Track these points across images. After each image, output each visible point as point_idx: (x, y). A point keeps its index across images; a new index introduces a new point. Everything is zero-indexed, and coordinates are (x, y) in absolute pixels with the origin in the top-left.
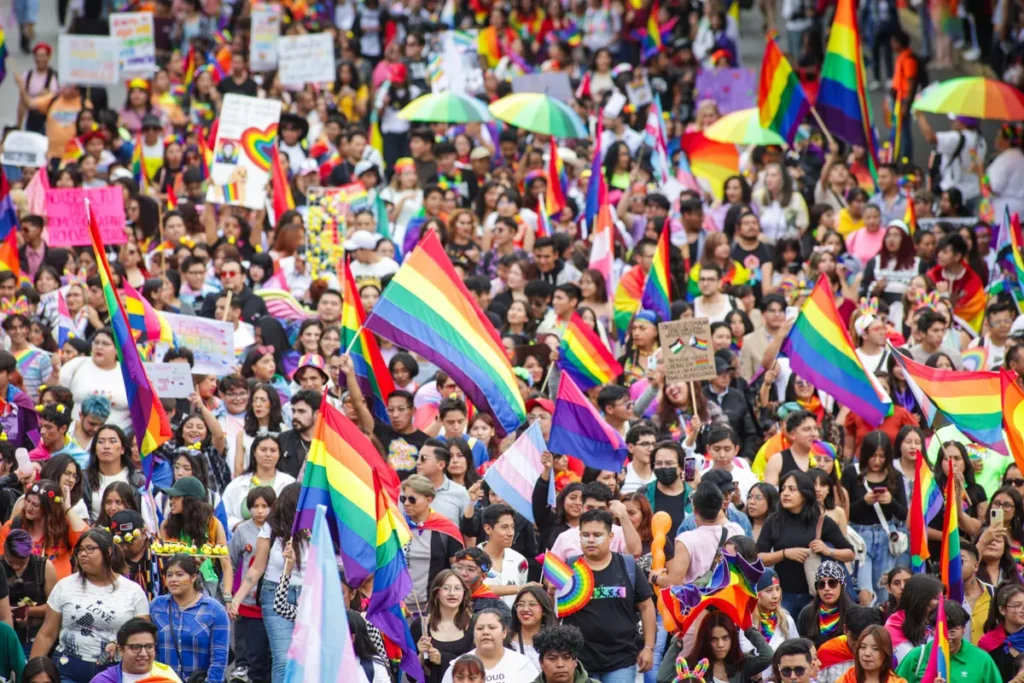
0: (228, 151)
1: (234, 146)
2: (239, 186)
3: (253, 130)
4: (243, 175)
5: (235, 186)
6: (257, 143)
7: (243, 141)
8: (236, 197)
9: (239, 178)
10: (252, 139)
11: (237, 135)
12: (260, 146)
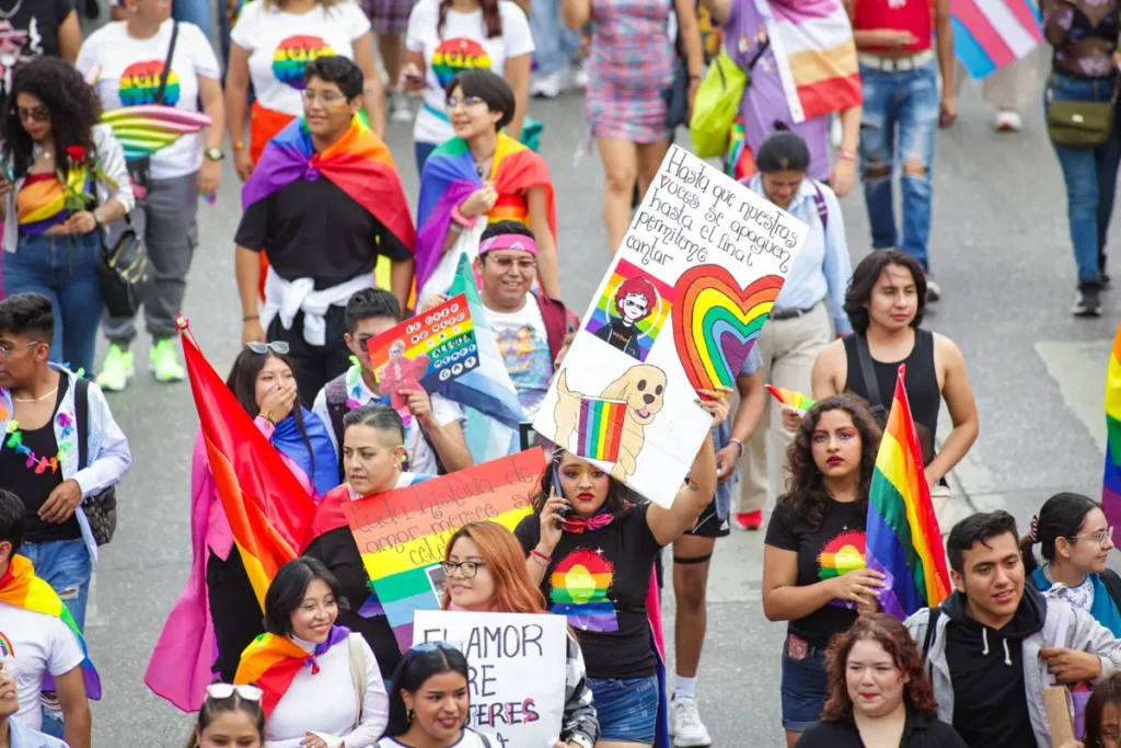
0: (633, 309)
1: (651, 303)
2: (629, 419)
3: (718, 276)
4: (652, 396)
5: (620, 411)
6: (716, 313)
7: (679, 296)
8: (613, 455)
9: (636, 400)
10: (708, 299)
11: (669, 275)
12: (720, 327)
